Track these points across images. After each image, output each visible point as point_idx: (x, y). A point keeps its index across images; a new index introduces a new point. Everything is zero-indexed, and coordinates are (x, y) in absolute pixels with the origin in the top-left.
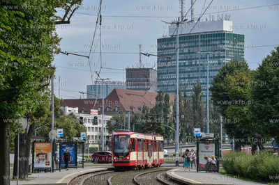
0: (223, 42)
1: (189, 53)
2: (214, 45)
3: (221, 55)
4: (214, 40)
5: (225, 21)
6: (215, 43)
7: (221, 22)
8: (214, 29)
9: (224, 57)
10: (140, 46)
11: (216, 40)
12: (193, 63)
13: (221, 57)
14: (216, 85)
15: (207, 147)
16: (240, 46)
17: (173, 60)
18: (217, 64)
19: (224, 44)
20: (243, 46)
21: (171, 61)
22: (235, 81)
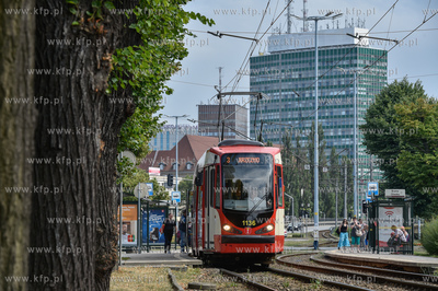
0: (354, 62)
1: (300, 79)
2: (339, 66)
4: (340, 59)
6: (341, 63)
7: (350, 30)
8: (342, 41)
10: (220, 69)
11: (343, 59)
12: (307, 96)
13: (352, 85)
14: (371, 121)
15: (390, 214)
16: (381, 68)
17: (275, 91)
18: (343, 96)
19: (356, 65)
20: (385, 68)
21: (272, 92)
22: (411, 112)
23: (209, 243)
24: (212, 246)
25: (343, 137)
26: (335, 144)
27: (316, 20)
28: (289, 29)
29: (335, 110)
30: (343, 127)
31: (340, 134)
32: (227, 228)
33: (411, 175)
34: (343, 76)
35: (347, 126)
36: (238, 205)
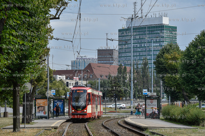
0: (163, 31)
1: (140, 39)
2: (156, 33)
4: (156, 30)
5: (164, 18)
7: (161, 18)
10: (107, 34)
12: (143, 46)
13: (161, 42)
15: (152, 102)
17: (129, 44)
18: (158, 46)
22: (170, 57)
33: (171, 84)
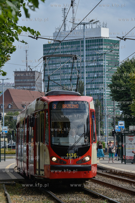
2: (93, 49)
3: (99, 59)
4: (93, 45)
5: (102, 29)
6: (94, 48)
7: (99, 29)
8: (93, 35)
9: (102, 60)
10: (26, 51)
11: (95, 45)
12: (75, 66)
13: (100, 60)
14: (115, 82)
16: (116, 50)
17: (57, 64)
18: (95, 66)
19: (102, 49)
20: (118, 50)
21: (56, 64)
23: (39, 170)
24: (42, 173)
25: (96, 89)
26: (91, 93)
27: (84, 25)
28: (65, 28)
29: (91, 74)
30: (96, 83)
31: (94, 87)
32: (54, 159)
34: (95, 55)
35: (98, 83)
36: (62, 141)
